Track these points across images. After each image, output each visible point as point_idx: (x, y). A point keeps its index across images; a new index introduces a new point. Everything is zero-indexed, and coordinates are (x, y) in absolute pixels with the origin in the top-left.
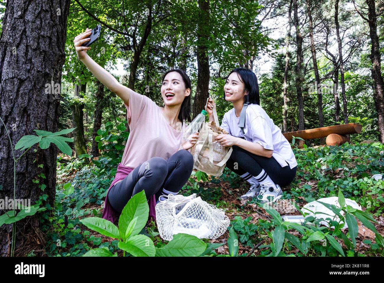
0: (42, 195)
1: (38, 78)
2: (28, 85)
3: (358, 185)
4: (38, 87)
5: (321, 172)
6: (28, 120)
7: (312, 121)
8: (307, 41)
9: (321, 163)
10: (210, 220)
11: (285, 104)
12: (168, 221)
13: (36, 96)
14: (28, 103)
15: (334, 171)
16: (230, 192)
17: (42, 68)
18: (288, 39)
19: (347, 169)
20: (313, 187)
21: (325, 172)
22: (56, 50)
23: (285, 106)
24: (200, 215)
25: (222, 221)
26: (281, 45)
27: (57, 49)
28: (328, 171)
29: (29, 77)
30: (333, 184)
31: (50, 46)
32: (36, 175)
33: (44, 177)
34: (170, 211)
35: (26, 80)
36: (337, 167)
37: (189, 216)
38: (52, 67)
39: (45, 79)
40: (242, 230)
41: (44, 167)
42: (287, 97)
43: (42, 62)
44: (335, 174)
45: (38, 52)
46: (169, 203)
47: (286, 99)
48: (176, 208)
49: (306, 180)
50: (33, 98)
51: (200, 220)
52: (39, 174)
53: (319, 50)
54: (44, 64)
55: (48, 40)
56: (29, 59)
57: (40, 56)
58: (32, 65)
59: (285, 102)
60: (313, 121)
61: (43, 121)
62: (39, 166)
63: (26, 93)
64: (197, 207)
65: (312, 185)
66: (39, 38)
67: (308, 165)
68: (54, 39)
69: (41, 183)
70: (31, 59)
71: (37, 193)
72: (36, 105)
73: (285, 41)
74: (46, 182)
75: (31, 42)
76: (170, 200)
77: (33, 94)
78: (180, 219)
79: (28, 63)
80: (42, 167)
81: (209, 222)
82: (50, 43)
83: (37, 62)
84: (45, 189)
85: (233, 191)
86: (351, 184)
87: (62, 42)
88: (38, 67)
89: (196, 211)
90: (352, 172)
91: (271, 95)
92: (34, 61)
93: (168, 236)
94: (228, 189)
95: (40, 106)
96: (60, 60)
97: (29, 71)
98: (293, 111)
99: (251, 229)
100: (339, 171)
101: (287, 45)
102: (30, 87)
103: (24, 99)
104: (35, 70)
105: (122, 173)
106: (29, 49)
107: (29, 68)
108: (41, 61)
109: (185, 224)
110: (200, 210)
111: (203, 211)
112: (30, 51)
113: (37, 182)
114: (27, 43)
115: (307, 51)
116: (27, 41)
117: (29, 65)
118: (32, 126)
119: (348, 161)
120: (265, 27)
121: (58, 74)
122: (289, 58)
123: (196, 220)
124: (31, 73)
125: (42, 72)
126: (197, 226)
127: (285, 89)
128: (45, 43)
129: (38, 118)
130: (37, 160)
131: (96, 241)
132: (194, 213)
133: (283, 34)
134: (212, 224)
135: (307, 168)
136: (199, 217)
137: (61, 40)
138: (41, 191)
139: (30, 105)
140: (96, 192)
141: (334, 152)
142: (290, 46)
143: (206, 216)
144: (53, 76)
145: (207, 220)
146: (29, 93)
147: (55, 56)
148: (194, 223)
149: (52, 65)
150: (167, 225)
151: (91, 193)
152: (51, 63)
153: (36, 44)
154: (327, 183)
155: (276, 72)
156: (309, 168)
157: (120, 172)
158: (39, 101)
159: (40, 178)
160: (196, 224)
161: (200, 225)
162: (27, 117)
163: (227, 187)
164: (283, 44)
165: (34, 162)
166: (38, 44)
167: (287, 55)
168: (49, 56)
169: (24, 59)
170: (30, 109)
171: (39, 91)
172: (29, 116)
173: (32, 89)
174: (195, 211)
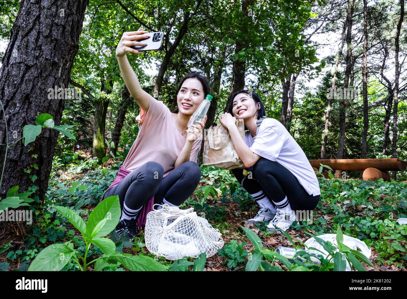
0: (31, 186)
1: (45, 66)
2: (33, 72)
3: (376, 227)
4: (44, 75)
5: (342, 207)
6: (29, 107)
7: (355, 152)
8: (360, 62)
9: (345, 197)
10: (200, 238)
11: (326, 128)
12: (156, 232)
13: (41, 84)
14: (31, 90)
15: (356, 207)
16: (237, 213)
17: (51, 57)
18: (338, 58)
19: (372, 208)
20: (329, 222)
21: (347, 207)
22: (68, 40)
23: (326, 131)
24: (190, 231)
25: (214, 242)
26: (330, 63)
27: (70, 38)
28: (350, 207)
29: (36, 63)
30: (351, 221)
31: (63, 35)
32: (29, 165)
33: (37, 168)
34: (161, 222)
35: (32, 66)
36: (361, 204)
37: (177, 230)
38: (62, 57)
39: (52, 68)
40: (232, 255)
41: (38, 157)
42: (329, 121)
43: (53, 50)
44: (357, 211)
45: (49, 39)
46: (163, 213)
47: (328, 123)
48: (169, 220)
49: (323, 212)
50: (37, 85)
51: (189, 237)
52: (32, 164)
53: (372, 74)
54: (54, 53)
55: (61, 29)
56: (39, 46)
57: (51, 44)
58: (41, 52)
59: (326, 126)
60: (357, 152)
61: (45, 111)
62: (33, 156)
63: (31, 80)
64: (189, 222)
65: (328, 220)
66: (52, 26)
67: (330, 197)
68: (68, 28)
69: (32, 174)
70: (41, 46)
71: (27, 183)
72: (40, 94)
73: (335, 60)
74: (38, 173)
75: (43, 29)
76: (164, 211)
77: (38, 82)
78: (168, 231)
79: (37, 50)
80: (36, 157)
81: (198, 241)
82: (63, 32)
83: (47, 49)
84: (36, 180)
85: (242, 214)
86: (369, 224)
87: (77, 32)
88: (47, 55)
89: (187, 226)
90: (375, 211)
91: (312, 116)
92: (44, 48)
93: (153, 248)
94: (236, 210)
95: (43, 94)
96: (72, 50)
97: (37, 58)
98: (335, 138)
99: (242, 256)
100: (362, 208)
101: (337, 64)
102: (35, 74)
103: (28, 86)
104: (43, 57)
105: (122, 177)
106: (41, 36)
107: (37, 54)
108: (51, 49)
109: (171, 238)
110: (192, 226)
111: (194, 227)
112: (41, 37)
113: (29, 172)
114: (39, 30)
115: (360, 73)
116: (40, 27)
117: (38, 52)
118: (32, 114)
119: (376, 199)
120: (315, 42)
121: (68, 65)
122: (337, 79)
123: (185, 235)
124: (39, 60)
125: (50, 60)
126: (184, 242)
127: (328, 113)
128: (58, 31)
129: (40, 107)
130: (32, 149)
131: (79, 242)
132: (184, 228)
133: (334, 51)
134: (201, 242)
135: (328, 200)
136: (188, 233)
137: (75, 30)
138: (32, 182)
139: (34, 93)
140: (100, 194)
141: (364, 187)
142: (339, 65)
143: (197, 233)
144: (62, 66)
145: (196, 237)
146: (34, 80)
147: (67, 46)
148: (181, 238)
149: (62, 54)
150: (154, 236)
151: (94, 194)
152: (62, 52)
153: (48, 31)
154: (344, 220)
155: (321, 91)
156: (331, 201)
157: (121, 175)
158: (43, 90)
159: (33, 169)
160: (183, 240)
161: (187, 241)
162: (28, 104)
163: (236, 208)
164: (333, 62)
165: (29, 151)
166: (51, 31)
167: (335, 75)
168: (61, 45)
169: (34, 45)
170: (33, 97)
171: (44, 79)
172: (30, 103)
173: (38, 77)
174: (185, 226)
